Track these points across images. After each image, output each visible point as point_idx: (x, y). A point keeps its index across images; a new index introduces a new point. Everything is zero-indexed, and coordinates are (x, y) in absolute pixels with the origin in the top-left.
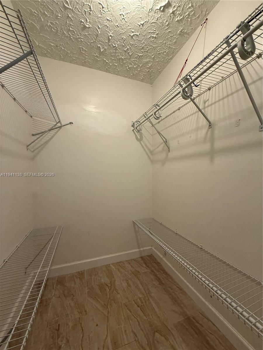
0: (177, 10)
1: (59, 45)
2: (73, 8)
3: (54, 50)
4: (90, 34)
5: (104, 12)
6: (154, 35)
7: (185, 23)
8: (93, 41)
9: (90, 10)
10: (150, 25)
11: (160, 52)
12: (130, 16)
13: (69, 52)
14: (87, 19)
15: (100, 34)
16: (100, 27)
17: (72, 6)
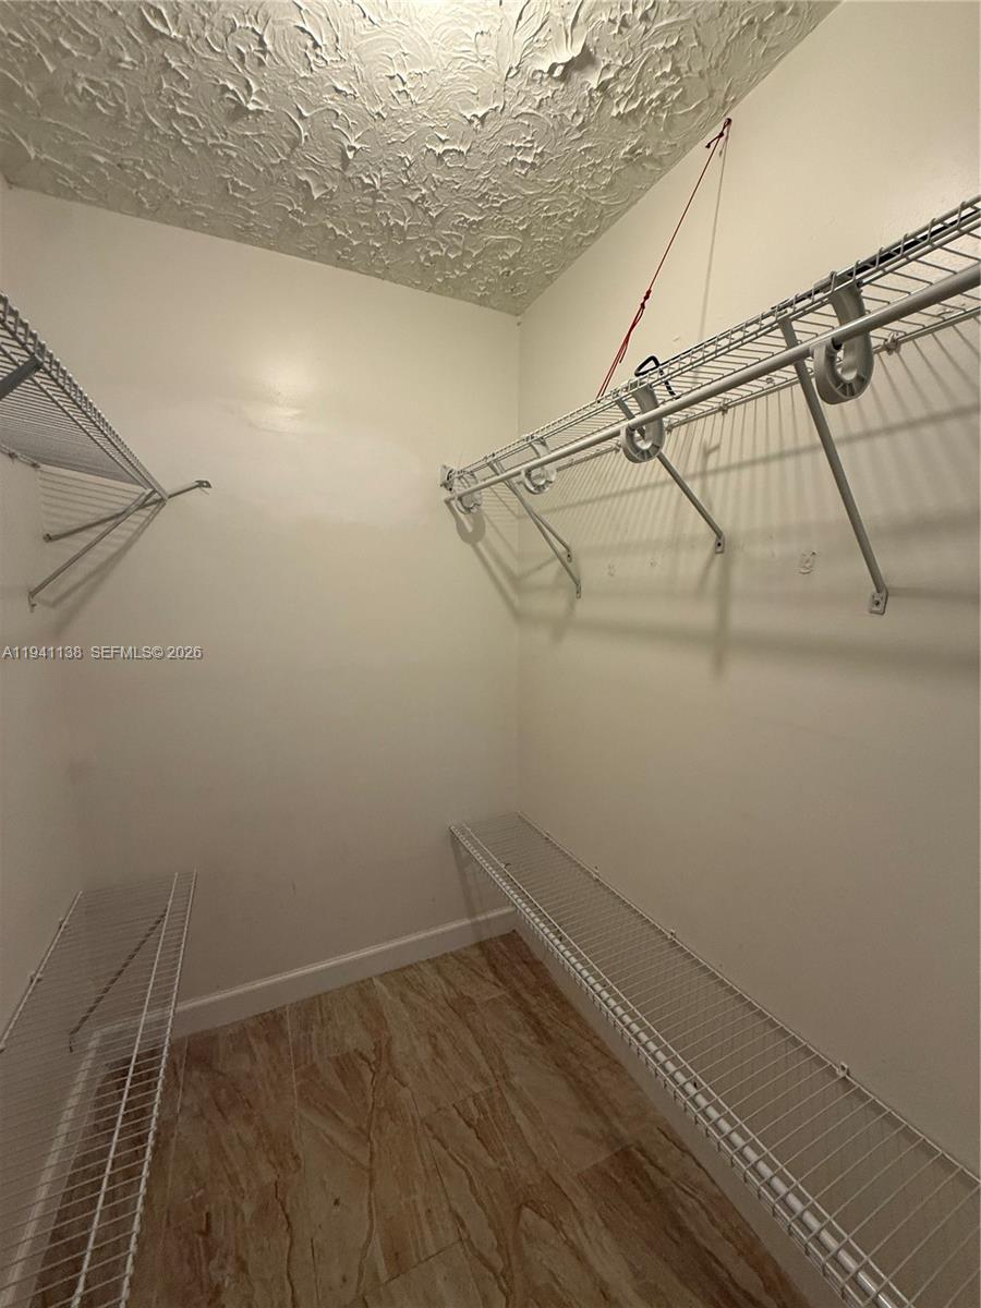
0: (616, 78)
1: (131, 163)
2: (184, 35)
3: (109, 179)
4: (264, 135)
5: (320, 61)
6: (527, 155)
7: (647, 124)
8: (279, 161)
9: (260, 49)
10: (510, 121)
11: (551, 214)
12: (430, 83)
13: (176, 190)
14: (248, 82)
15: (306, 137)
16: (305, 114)
17: (183, 29)
